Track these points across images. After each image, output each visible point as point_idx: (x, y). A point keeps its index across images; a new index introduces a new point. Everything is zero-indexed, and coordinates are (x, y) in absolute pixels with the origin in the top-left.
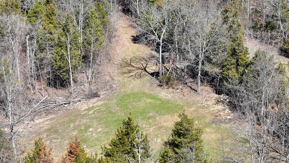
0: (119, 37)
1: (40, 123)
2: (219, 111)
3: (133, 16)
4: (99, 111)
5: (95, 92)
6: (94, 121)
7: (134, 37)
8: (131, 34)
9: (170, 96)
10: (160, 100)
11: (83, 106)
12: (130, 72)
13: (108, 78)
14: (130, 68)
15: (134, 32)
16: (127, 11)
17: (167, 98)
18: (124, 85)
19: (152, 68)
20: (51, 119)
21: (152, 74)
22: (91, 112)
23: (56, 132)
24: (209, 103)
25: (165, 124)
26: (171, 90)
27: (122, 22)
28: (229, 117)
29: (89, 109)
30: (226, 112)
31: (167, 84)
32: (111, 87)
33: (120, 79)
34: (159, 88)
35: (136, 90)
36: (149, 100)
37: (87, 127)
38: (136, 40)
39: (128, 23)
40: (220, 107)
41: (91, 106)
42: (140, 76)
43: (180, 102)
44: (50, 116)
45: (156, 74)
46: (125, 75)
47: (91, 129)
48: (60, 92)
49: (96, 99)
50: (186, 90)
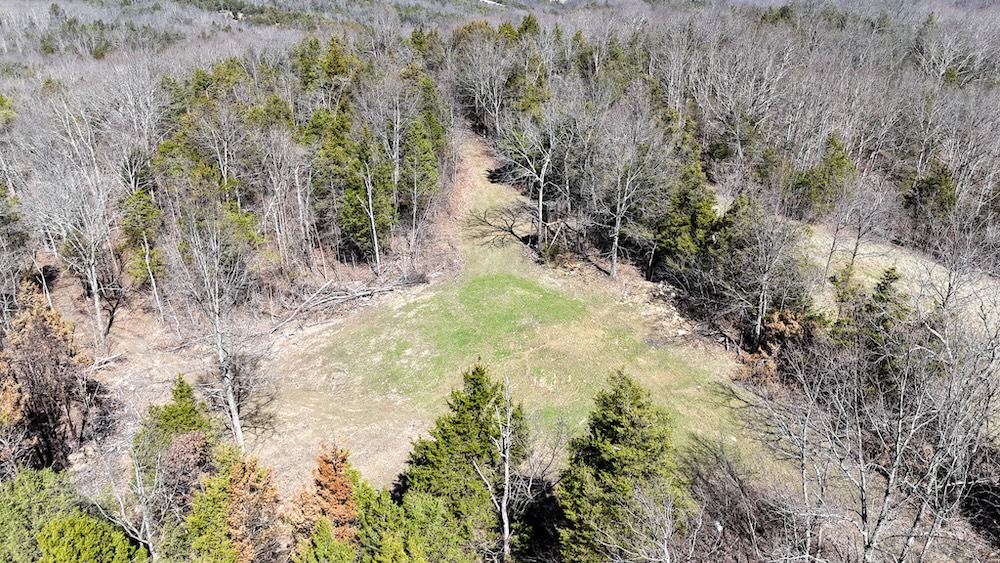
0: (466, 171)
1: (312, 336)
2: (660, 319)
3: (490, 137)
4: (427, 312)
5: (420, 272)
6: (416, 333)
7: (490, 172)
8: (486, 167)
9: (559, 283)
10: (540, 290)
11: (396, 301)
12: (484, 234)
13: (445, 246)
14: (484, 228)
15: (491, 164)
16: (479, 128)
17: (553, 287)
18: (473, 261)
19: (524, 228)
20: (335, 328)
21: (525, 240)
22: (411, 314)
23: (342, 355)
24: (636, 298)
25: (553, 344)
26: (560, 270)
27: (471, 146)
28: (681, 332)
29: (407, 308)
30: (674, 321)
31: (553, 258)
32: (451, 264)
33: (467, 247)
34: (538, 267)
35: (495, 270)
36: (519, 292)
37: (403, 346)
38: (495, 177)
39: (481, 148)
40: (660, 309)
41: (412, 301)
42: (503, 243)
43: (578, 297)
44: (335, 321)
45: (530, 240)
46: (476, 241)
47: (408, 352)
48: (358, 271)
49: (422, 287)
50: (589, 271)
